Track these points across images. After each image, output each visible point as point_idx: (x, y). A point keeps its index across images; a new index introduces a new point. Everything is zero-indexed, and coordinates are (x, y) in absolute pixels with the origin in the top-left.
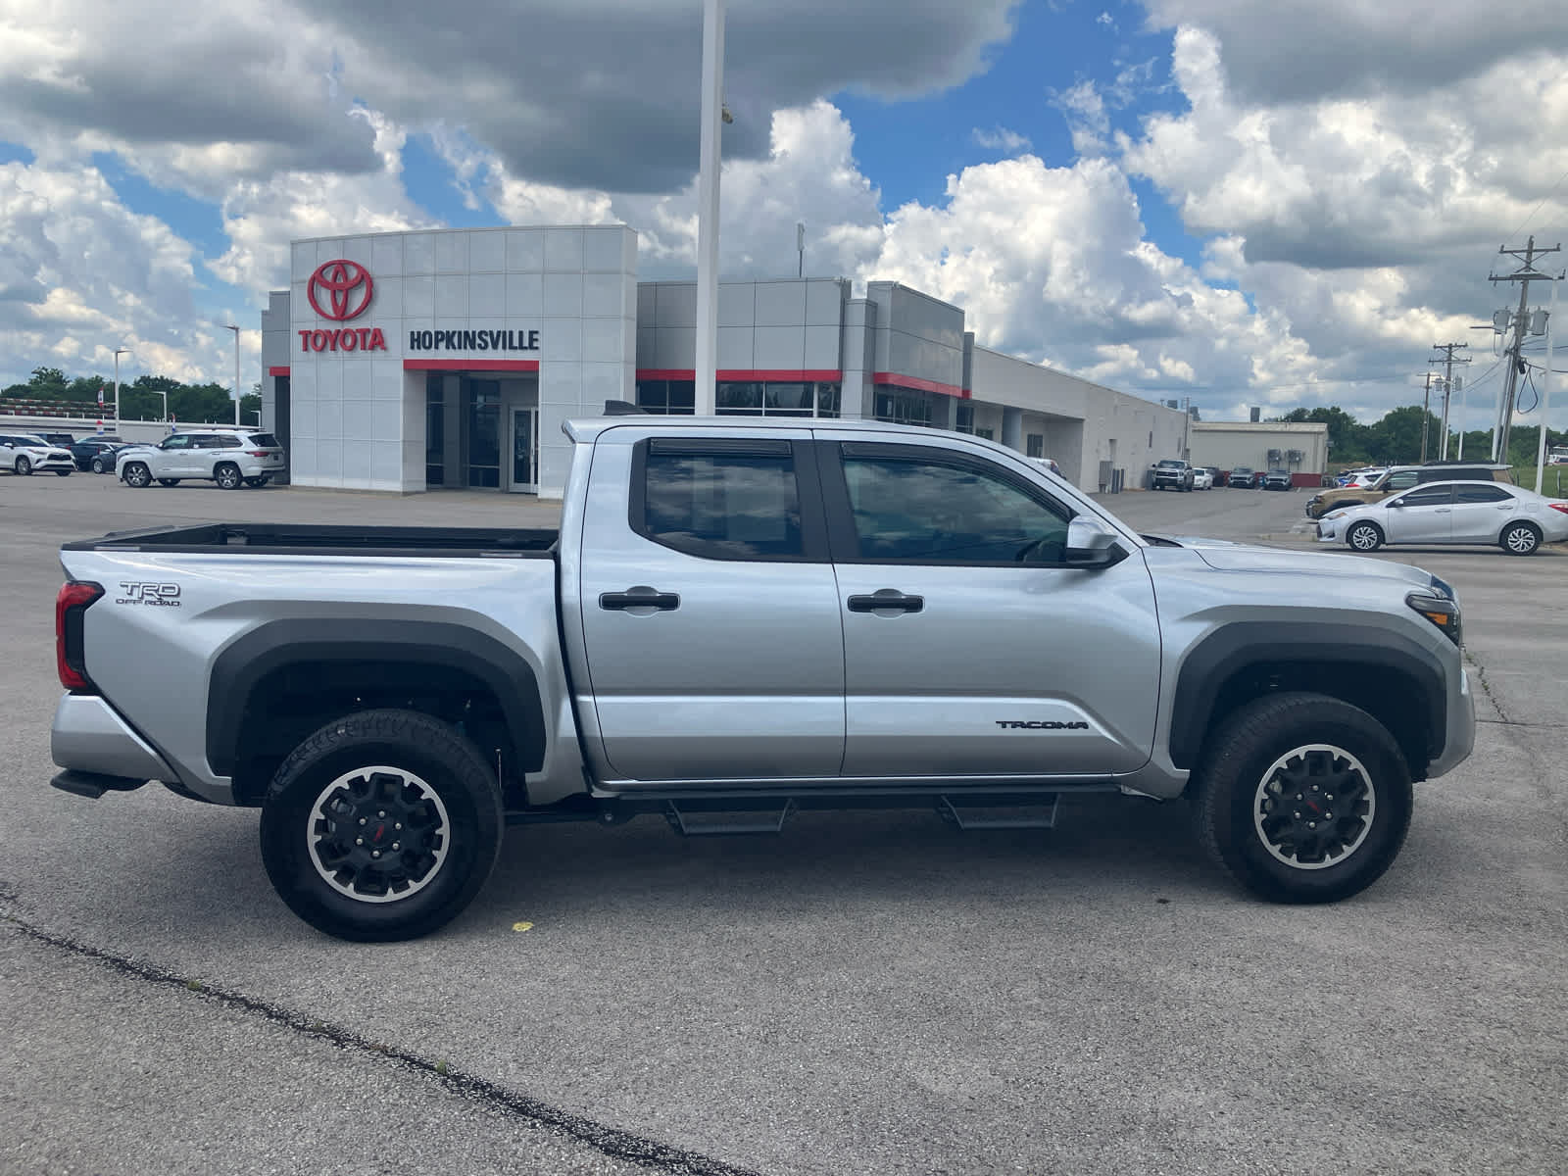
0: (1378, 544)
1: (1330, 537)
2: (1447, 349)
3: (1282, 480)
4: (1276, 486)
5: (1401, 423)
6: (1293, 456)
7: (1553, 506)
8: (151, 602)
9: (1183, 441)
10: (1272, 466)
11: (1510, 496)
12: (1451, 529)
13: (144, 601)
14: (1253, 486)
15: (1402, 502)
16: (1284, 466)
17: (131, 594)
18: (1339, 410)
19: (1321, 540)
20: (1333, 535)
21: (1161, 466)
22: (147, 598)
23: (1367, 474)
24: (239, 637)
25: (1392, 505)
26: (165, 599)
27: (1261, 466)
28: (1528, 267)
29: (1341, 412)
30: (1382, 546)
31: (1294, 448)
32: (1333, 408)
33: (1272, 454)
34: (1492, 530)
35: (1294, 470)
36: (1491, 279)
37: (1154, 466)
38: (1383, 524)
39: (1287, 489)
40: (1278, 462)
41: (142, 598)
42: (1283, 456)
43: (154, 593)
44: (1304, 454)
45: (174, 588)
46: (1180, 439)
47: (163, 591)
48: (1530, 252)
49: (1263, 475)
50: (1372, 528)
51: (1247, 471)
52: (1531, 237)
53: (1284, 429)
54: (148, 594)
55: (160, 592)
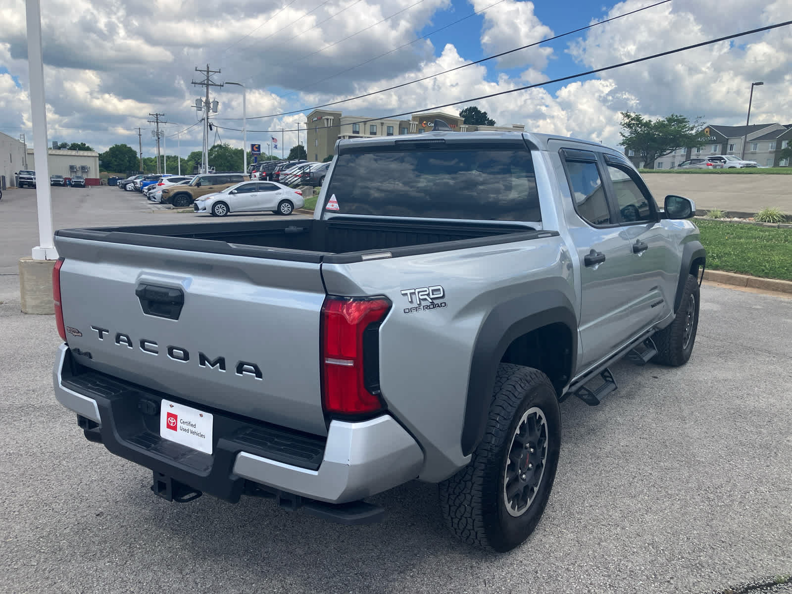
0: (227, 213)
1: (204, 210)
2: (156, 116)
3: (81, 182)
4: (78, 185)
5: (117, 152)
6: (83, 169)
7: (296, 193)
8: (427, 307)
9: (24, 159)
10: (72, 175)
11: (280, 188)
12: (258, 204)
13: (422, 307)
14: (64, 185)
15: (236, 192)
16: (79, 174)
17: (411, 302)
18: (85, 145)
19: (199, 212)
20: (205, 209)
21: (20, 174)
22: (424, 303)
23: (167, 178)
24: (482, 327)
25: (231, 193)
26: (436, 302)
27: (66, 174)
28: (208, 79)
29: (86, 146)
30: (229, 214)
31: (83, 164)
32: (82, 143)
33: (72, 168)
34: (274, 205)
35: (85, 176)
36: (193, 83)
37: (16, 174)
38: (228, 202)
39: (84, 186)
40: (76, 172)
41: (420, 304)
42: (78, 169)
43: (426, 297)
44: (89, 168)
45: (439, 290)
46: (23, 158)
47: (433, 294)
48: (208, 72)
49: (70, 179)
50: (224, 205)
51: (60, 177)
52: (208, 65)
53: (77, 154)
54: (423, 299)
55: (432, 296)
